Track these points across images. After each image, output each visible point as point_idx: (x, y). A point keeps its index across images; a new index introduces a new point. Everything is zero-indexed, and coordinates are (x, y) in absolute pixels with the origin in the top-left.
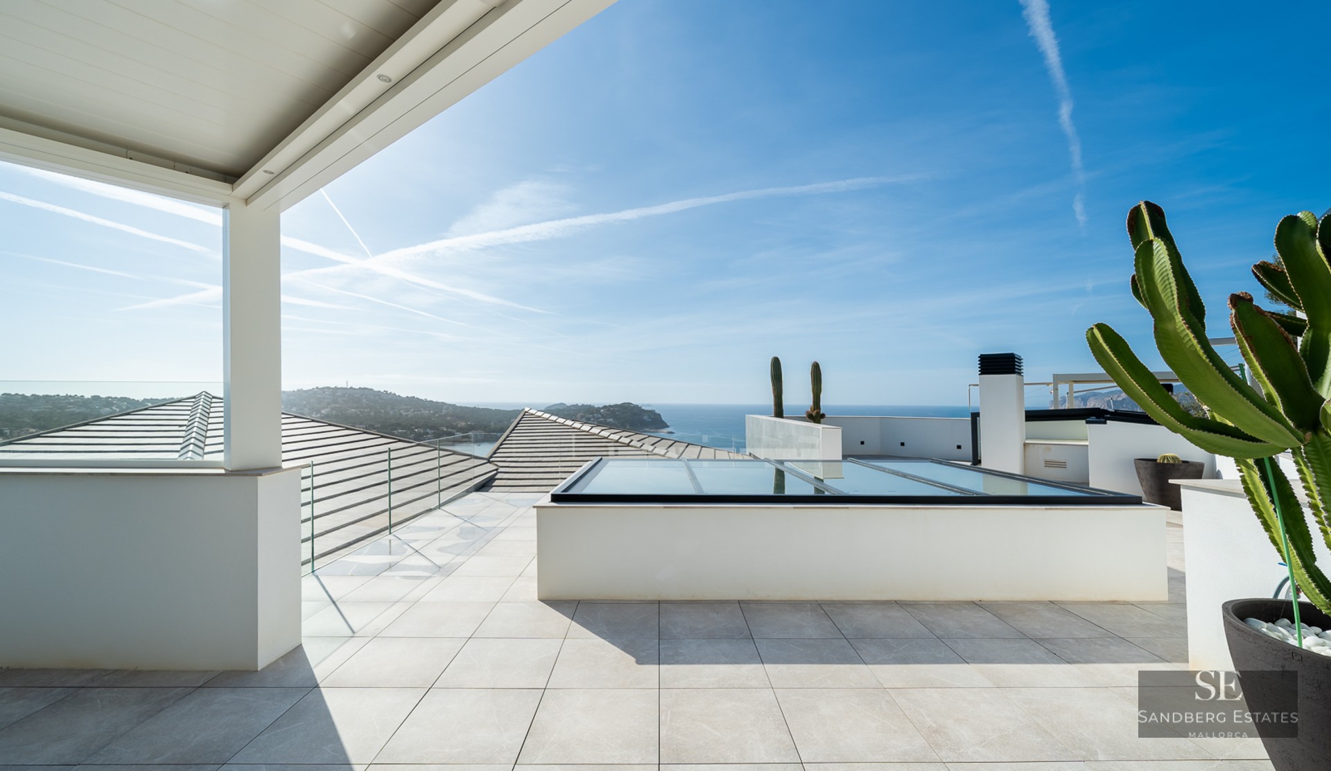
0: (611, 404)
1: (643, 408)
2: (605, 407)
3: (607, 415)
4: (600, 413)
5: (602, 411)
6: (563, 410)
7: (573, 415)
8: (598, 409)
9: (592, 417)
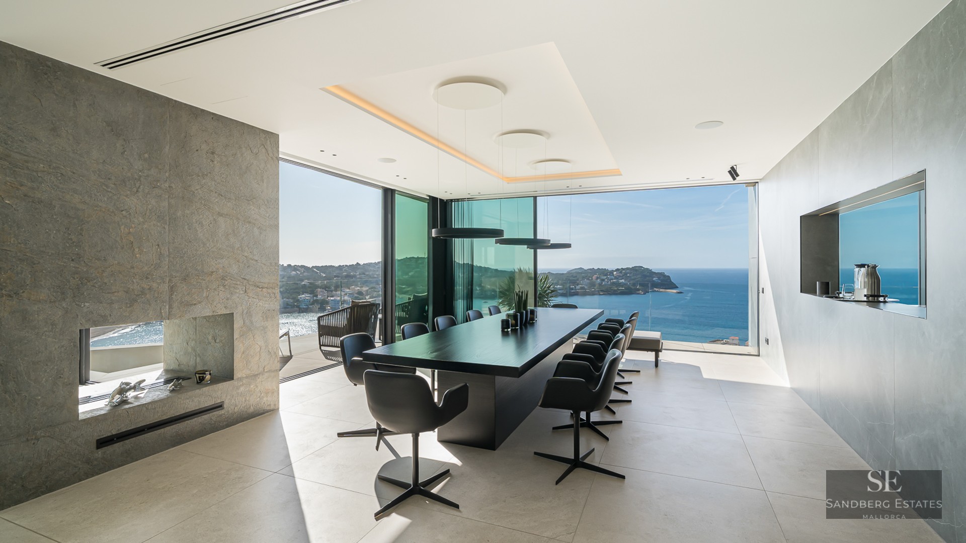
0: (624, 267)
1: (653, 271)
2: (617, 270)
3: (620, 276)
4: (613, 275)
5: (615, 273)
6: (581, 273)
7: (589, 277)
8: (612, 272)
9: (606, 278)
